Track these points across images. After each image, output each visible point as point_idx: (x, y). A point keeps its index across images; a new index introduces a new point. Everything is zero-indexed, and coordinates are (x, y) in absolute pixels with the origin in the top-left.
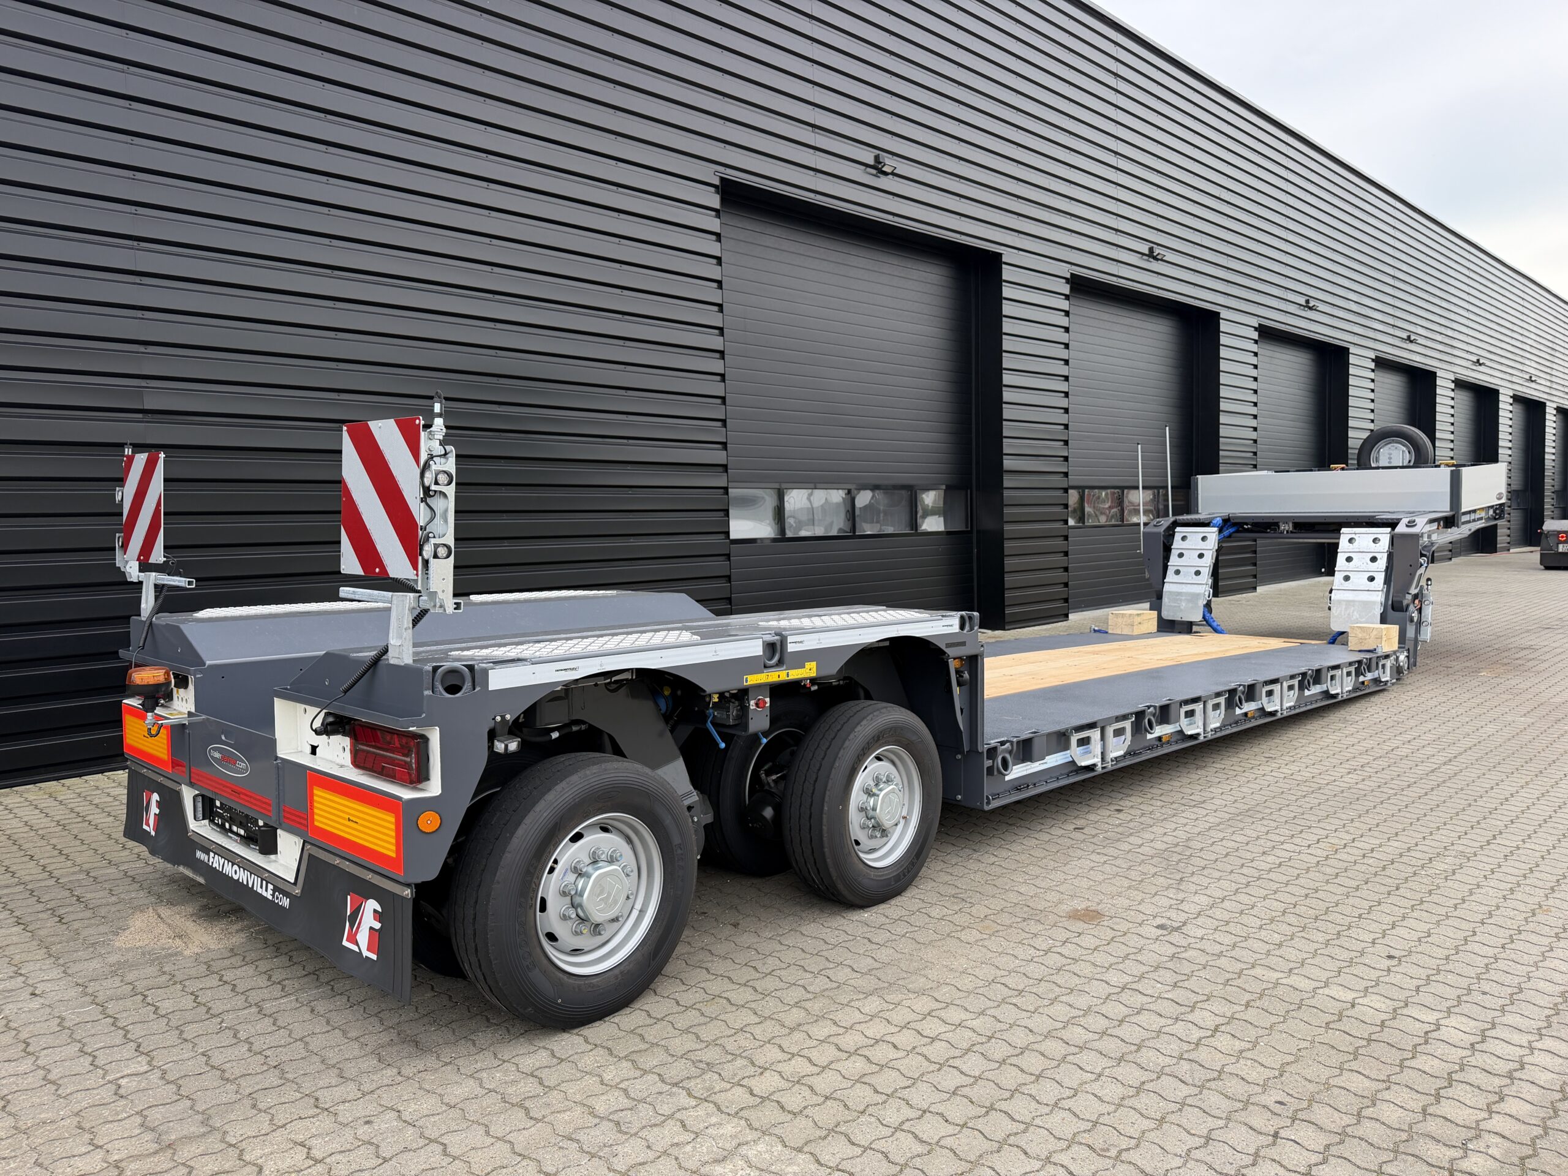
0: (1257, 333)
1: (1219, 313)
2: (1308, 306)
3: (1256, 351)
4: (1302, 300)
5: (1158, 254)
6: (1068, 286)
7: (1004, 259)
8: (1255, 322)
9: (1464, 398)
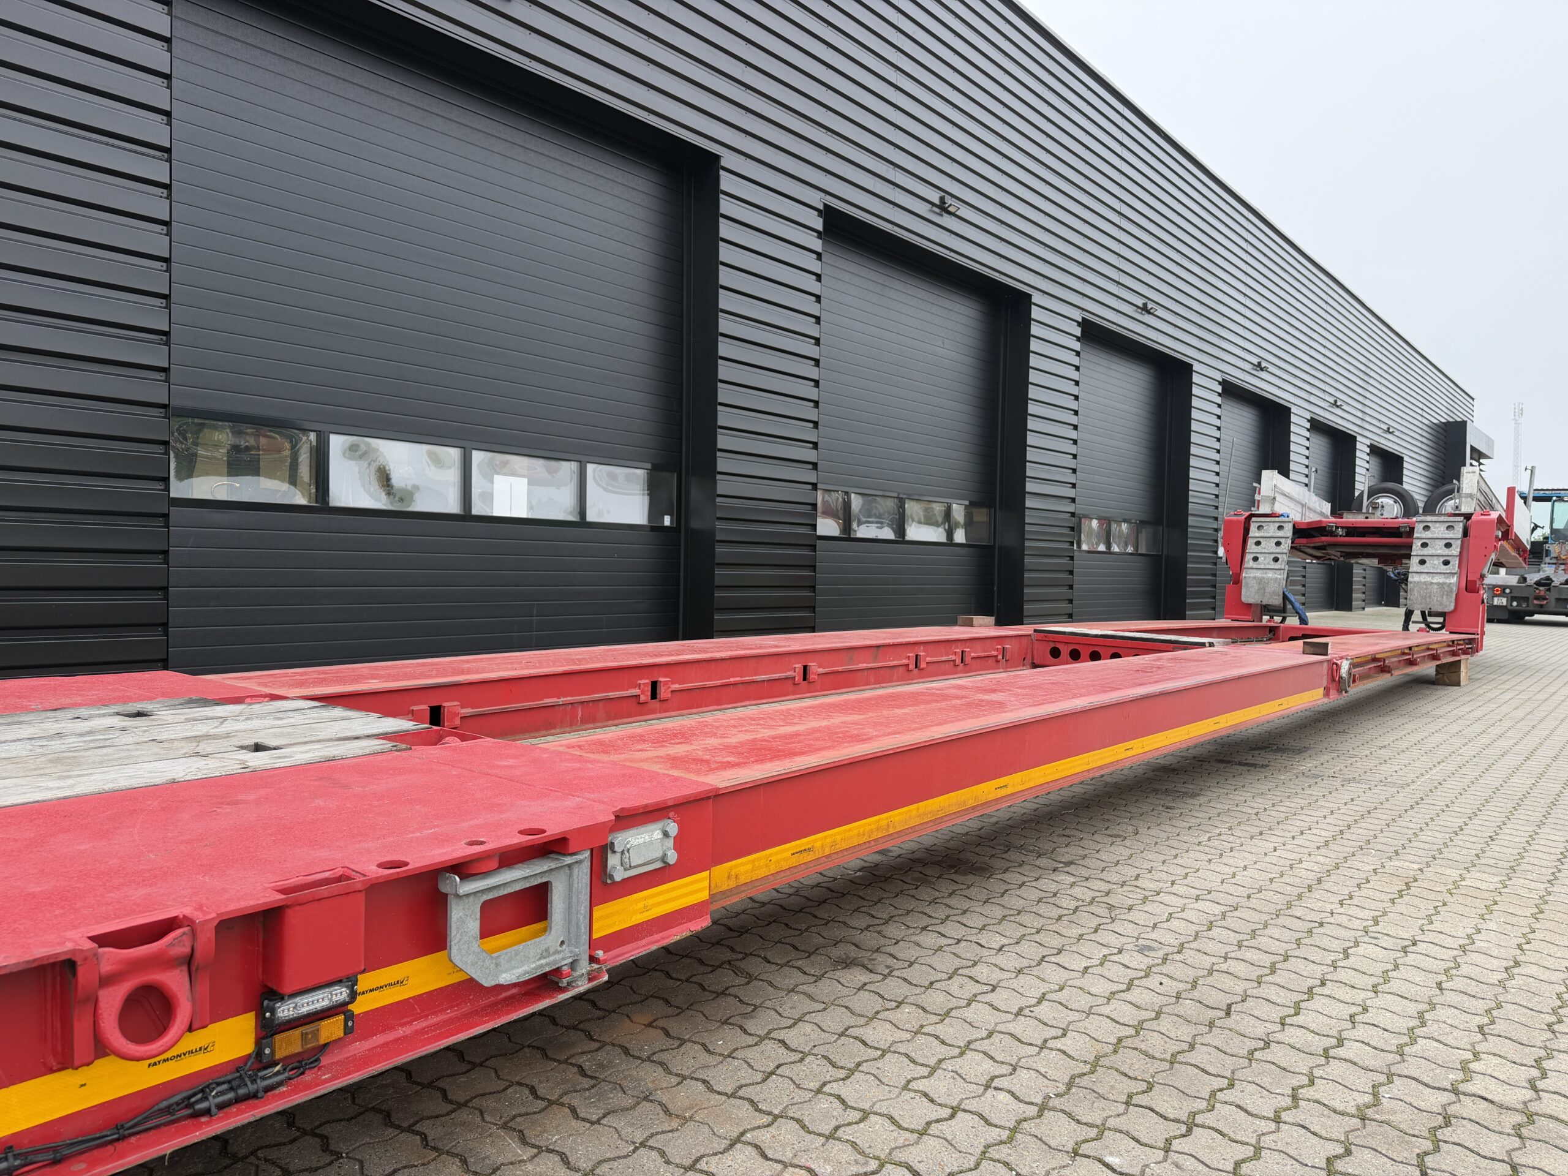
0: (1079, 329)
1: (1030, 296)
2: (1145, 309)
3: (1078, 349)
4: (1140, 302)
5: (950, 205)
6: (821, 220)
7: (723, 163)
8: (1078, 315)
9: (1320, 444)
